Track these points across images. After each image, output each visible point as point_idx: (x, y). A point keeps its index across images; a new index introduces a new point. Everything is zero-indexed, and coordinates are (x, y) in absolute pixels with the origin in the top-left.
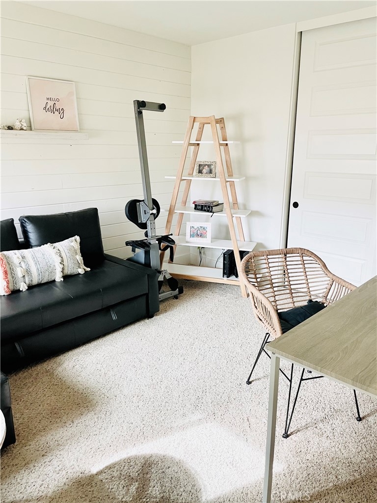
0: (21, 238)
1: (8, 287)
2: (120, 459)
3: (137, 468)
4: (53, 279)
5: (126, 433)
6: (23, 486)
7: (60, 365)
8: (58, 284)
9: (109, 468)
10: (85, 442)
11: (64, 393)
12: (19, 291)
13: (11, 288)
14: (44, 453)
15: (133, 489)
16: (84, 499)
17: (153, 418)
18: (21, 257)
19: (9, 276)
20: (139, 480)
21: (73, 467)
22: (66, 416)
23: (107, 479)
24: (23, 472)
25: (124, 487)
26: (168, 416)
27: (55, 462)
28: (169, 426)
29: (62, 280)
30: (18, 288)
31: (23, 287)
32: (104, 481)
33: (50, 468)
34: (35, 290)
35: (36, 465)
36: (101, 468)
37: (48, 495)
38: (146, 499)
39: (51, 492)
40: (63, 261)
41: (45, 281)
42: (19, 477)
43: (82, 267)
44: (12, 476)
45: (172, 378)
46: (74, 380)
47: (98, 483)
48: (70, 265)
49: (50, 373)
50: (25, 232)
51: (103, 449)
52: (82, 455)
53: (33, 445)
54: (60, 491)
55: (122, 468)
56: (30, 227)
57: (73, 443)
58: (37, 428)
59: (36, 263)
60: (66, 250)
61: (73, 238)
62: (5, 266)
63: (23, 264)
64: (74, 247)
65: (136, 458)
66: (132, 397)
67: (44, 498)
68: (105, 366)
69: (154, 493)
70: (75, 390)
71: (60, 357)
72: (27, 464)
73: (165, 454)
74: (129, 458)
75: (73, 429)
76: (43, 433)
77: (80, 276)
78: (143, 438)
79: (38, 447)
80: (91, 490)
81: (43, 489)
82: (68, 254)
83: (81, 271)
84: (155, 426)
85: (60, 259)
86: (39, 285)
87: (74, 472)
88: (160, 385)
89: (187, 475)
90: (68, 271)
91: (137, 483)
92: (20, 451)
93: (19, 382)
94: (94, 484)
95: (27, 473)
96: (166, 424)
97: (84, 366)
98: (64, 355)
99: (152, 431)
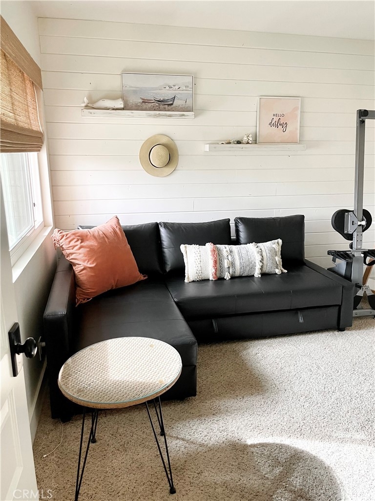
0: (233, 236)
1: (216, 274)
2: (273, 442)
3: (285, 456)
4: (252, 274)
5: (285, 424)
6: (193, 431)
7: (245, 349)
8: (256, 280)
9: (263, 445)
10: (248, 417)
11: (243, 373)
12: (223, 279)
13: (218, 275)
14: (214, 412)
15: (277, 471)
16: (234, 460)
17: (314, 421)
18: (229, 251)
19: (218, 265)
20: (284, 466)
21: (233, 432)
22: (239, 391)
23: (257, 453)
24: (196, 421)
25: (269, 466)
26: (331, 425)
27: (221, 423)
28: (328, 434)
29: (260, 276)
30: (223, 277)
31: (227, 276)
32: (254, 454)
33: (216, 426)
34: (236, 280)
35: (207, 419)
36: (255, 443)
37: (209, 445)
38: (286, 485)
39: (211, 444)
40: (263, 260)
41: (245, 274)
42: (192, 423)
43: (279, 268)
44: (187, 420)
45: (346, 393)
46: (254, 365)
47: (250, 453)
48: (269, 264)
49: (236, 354)
50: (237, 231)
51: (261, 428)
52: (243, 426)
53: (208, 404)
54: (218, 446)
55: (273, 450)
56: (241, 228)
57: (238, 415)
58: (215, 392)
59: (241, 258)
60: (267, 251)
61: (276, 241)
62: (215, 256)
63: (230, 257)
64: (275, 249)
65: (287, 448)
66: (300, 396)
67: (205, 447)
68: (283, 361)
69: (295, 482)
70: (252, 373)
71: (247, 343)
72: (201, 416)
73: (316, 455)
74: (281, 445)
75: (242, 404)
76: (218, 398)
77: (277, 276)
78: (299, 434)
79: (211, 406)
80: (242, 456)
81: (206, 439)
82: (268, 255)
83: (278, 271)
84: (314, 428)
85: (260, 257)
86: (240, 277)
87: (233, 437)
88: (331, 395)
89: (331, 482)
90: (267, 270)
91: (282, 468)
92: (198, 405)
93: (211, 353)
94: (245, 452)
95: (198, 422)
96: (326, 431)
97: (265, 356)
98: (251, 342)
99: (309, 431)
